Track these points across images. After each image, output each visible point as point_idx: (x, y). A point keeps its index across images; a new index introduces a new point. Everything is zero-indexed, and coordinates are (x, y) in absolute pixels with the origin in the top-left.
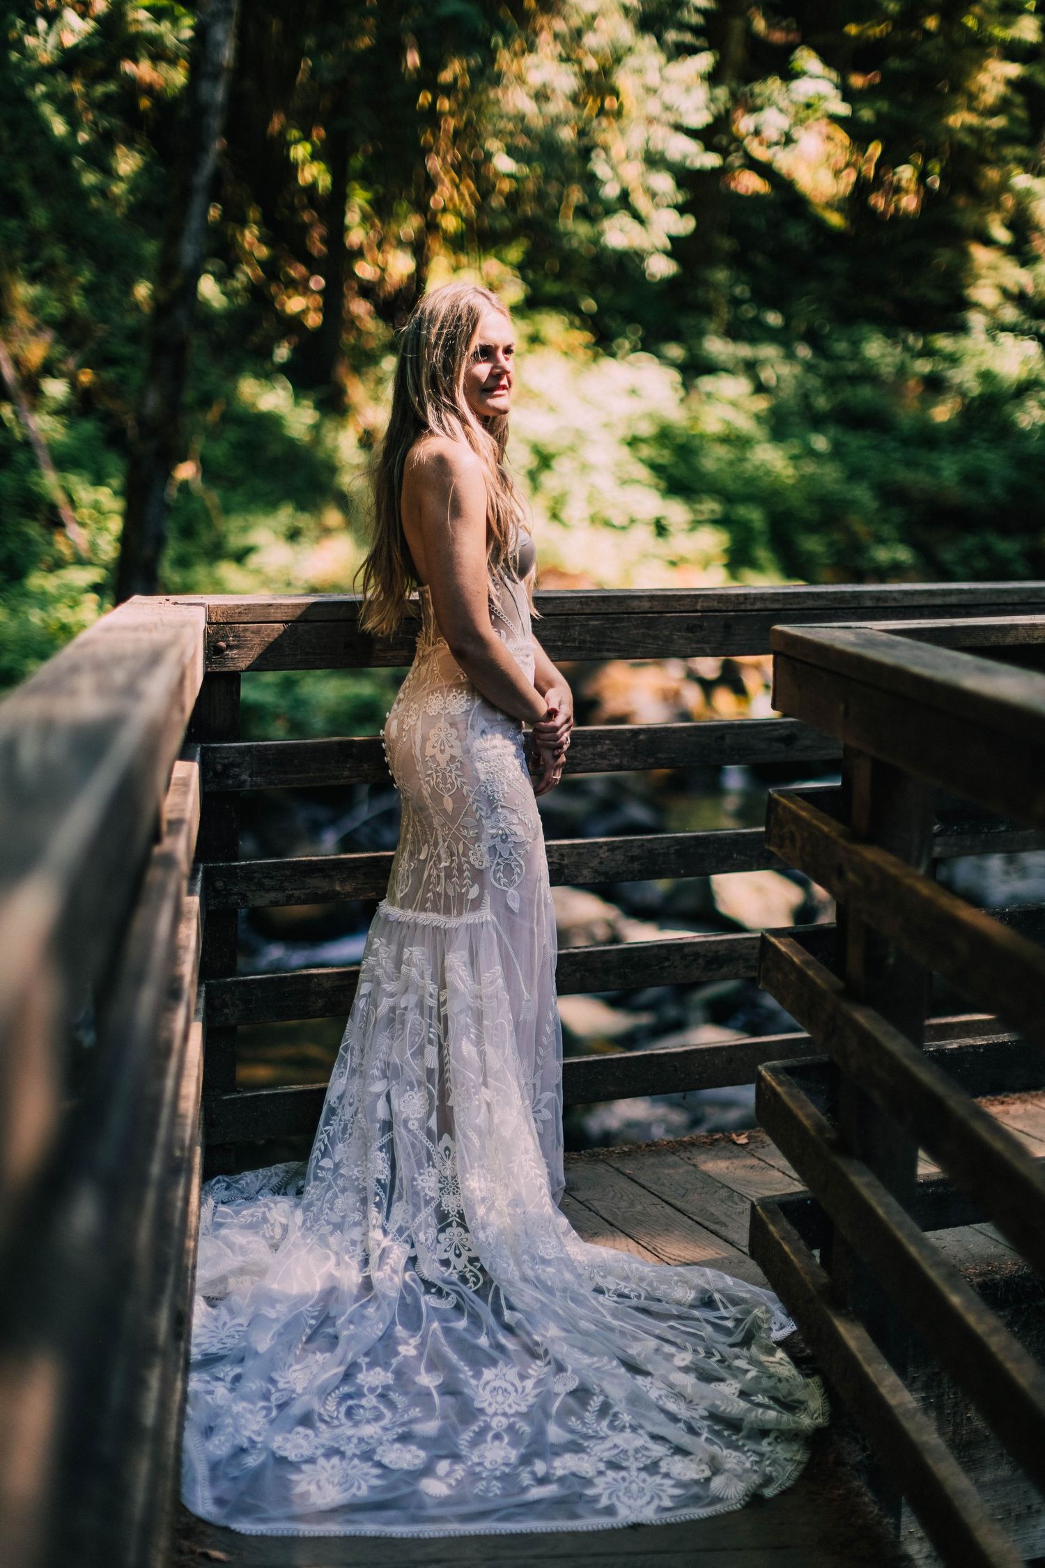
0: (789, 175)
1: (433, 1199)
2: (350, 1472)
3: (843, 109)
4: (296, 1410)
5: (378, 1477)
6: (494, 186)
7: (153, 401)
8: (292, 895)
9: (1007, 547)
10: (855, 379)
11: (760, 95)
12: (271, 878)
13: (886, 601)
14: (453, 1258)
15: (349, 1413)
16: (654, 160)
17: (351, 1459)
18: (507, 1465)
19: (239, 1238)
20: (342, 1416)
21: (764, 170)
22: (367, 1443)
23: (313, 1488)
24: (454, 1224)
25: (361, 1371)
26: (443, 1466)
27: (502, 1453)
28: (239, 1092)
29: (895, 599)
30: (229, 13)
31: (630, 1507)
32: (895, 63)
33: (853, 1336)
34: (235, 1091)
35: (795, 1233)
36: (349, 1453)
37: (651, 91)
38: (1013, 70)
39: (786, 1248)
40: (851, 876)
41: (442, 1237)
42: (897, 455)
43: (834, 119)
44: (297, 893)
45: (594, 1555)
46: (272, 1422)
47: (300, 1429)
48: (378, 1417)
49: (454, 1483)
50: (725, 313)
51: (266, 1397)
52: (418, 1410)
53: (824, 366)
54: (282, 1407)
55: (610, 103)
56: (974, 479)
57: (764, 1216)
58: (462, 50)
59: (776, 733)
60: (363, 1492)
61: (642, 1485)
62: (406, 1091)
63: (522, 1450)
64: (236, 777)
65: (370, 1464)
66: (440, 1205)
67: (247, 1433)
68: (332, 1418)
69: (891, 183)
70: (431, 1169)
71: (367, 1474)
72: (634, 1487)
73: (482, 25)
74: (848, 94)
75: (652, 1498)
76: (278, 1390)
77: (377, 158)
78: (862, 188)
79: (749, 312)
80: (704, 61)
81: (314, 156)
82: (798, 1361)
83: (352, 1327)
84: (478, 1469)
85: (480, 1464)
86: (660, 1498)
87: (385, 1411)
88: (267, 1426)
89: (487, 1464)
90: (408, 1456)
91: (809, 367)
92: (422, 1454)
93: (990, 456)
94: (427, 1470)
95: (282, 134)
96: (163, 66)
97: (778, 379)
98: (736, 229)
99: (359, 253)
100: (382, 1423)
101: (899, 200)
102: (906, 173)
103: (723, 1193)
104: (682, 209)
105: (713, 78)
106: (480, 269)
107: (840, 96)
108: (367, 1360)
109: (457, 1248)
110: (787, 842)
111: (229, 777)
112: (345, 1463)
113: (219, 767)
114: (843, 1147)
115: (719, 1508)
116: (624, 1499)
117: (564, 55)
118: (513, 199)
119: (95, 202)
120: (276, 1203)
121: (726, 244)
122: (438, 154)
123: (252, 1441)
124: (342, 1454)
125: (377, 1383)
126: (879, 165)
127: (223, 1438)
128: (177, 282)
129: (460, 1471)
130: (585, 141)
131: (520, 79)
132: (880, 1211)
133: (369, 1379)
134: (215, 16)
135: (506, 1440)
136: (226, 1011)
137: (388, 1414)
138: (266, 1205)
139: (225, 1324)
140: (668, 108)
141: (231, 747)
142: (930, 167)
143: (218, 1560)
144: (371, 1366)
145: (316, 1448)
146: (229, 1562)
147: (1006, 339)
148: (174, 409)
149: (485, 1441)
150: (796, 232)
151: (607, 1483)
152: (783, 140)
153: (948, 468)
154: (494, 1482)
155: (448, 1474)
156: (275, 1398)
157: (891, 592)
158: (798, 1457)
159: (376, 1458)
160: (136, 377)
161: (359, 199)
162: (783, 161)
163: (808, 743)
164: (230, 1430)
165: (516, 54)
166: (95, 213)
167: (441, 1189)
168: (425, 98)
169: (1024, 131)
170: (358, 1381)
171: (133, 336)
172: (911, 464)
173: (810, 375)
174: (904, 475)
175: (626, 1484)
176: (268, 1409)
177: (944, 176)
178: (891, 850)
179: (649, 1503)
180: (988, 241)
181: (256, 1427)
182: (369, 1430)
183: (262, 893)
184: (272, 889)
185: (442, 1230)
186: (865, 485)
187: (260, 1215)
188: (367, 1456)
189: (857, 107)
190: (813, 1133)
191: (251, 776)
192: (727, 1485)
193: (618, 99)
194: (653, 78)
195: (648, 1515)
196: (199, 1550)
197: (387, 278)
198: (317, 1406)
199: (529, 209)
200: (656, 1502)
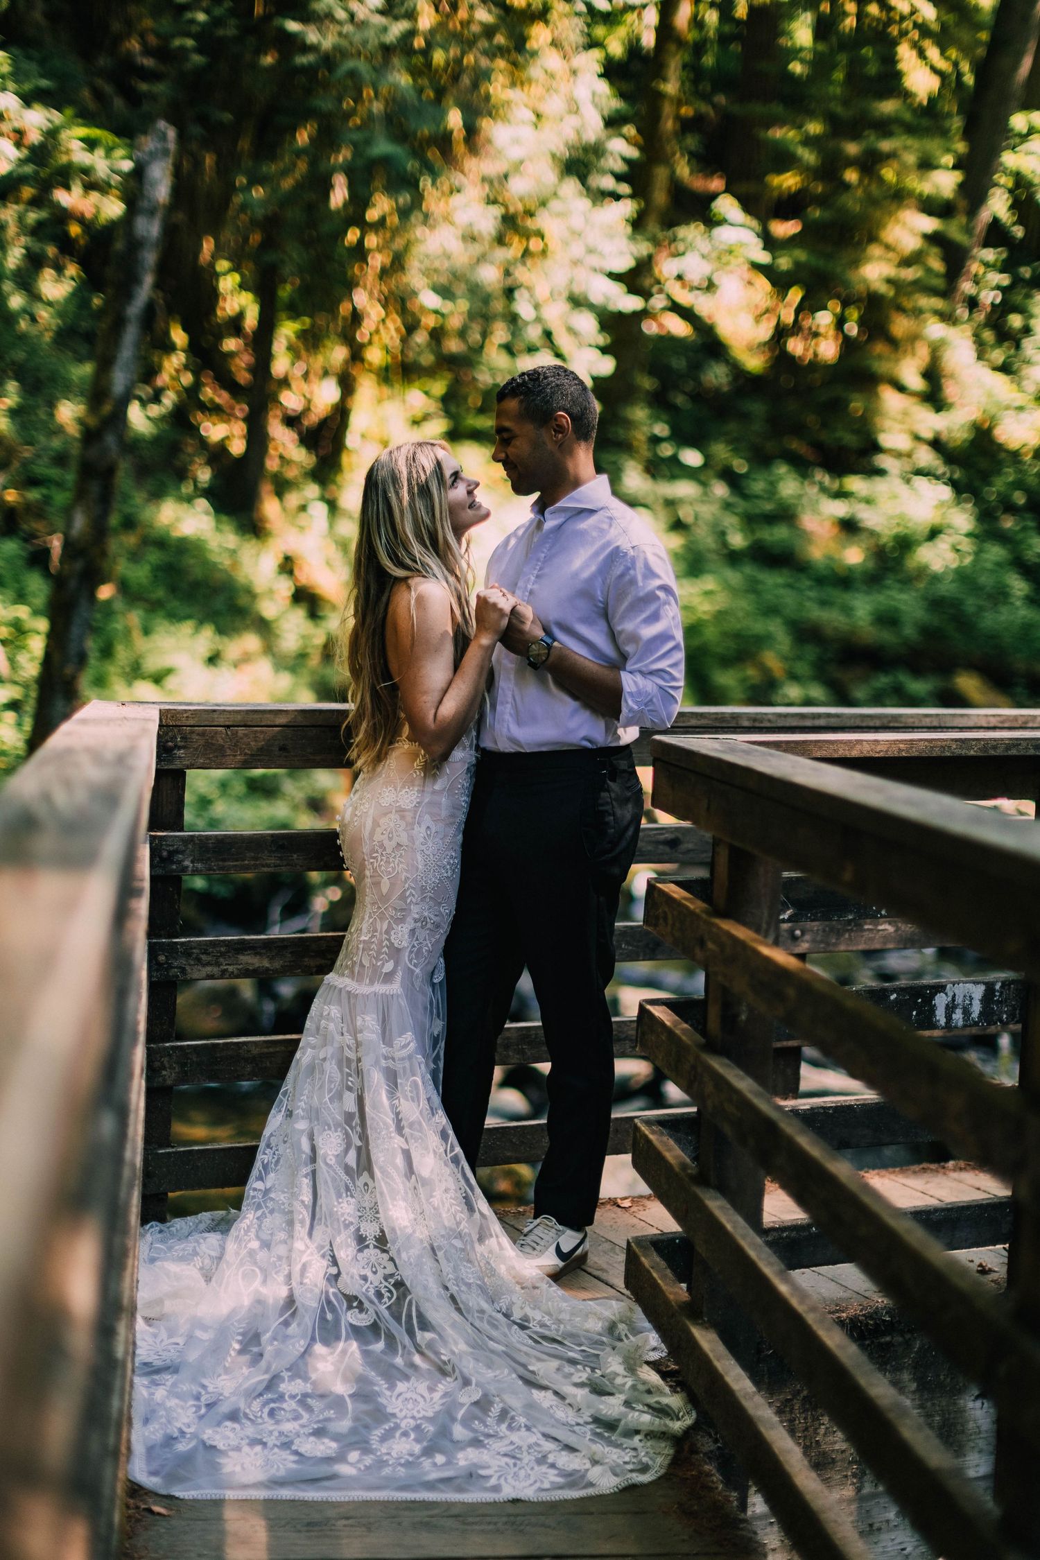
0: (710, 318)
1: (352, 1223)
2: (271, 1457)
3: (764, 258)
4: (224, 1408)
5: (294, 1462)
6: (419, 321)
7: (80, 522)
8: (226, 970)
9: (918, 687)
10: (771, 519)
11: (683, 240)
12: (209, 954)
13: (762, 722)
14: (369, 1274)
15: (272, 1413)
16: (577, 302)
17: (272, 1449)
18: (411, 1455)
19: (173, 1267)
20: (265, 1415)
21: (686, 313)
22: (286, 1436)
23: (238, 1469)
24: (371, 1246)
25: (283, 1380)
26: (354, 1456)
27: (408, 1447)
28: (173, 1147)
29: (769, 721)
30: (166, 152)
31: (514, 1487)
32: (816, 213)
33: (707, 1340)
34: (169, 1146)
35: (663, 1264)
36: (270, 1444)
37: (576, 234)
38: (929, 224)
39: (655, 1275)
40: (710, 945)
41: (360, 1256)
42: (812, 594)
43: (756, 267)
44: (231, 968)
45: (483, 1516)
46: (201, 1417)
47: (228, 1423)
48: (297, 1417)
49: (363, 1468)
50: (644, 451)
51: (198, 1398)
52: (332, 1412)
53: (742, 505)
54: (210, 1406)
55: (535, 244)
56: (887, 619)
57: (637, 1250)
58: (392, 188)
59: (662, 837)
60: (282, 1473)
61: (529, 1472)
62: (325, 1130)
63: (425, 1444)
64: (180, 862)
65: (288, 1452)
66: (358, 1229)
67: (178, 1425)
68: (256, 1417)
69: (810, 328)
70: (349, 1198)
71: (285, 1460)
72: (522, 1473)
73: (411, 165)
74: (769, 242)
75: (535, 1482)
76: (208, 1393)
77: (305, 291)
78: (781, 333)
79: (666, 450)
80: (627, 208)
81: (243, 286)
82: (664, 1375)
83: (276, 1343)
84: (385, 1458)
85: (389, 1454)
86: (542, 1482)
87: (303, 1413)
88: (196, 1421)
89: (394, 1454)
90: (322, 1447)
91: (727, 506)
92: (334, 1445)
93: (904, 597)
94: (340, 1458)
95: (212, 265)
96: (95, 196)
97: (696, 518)
98: (657, 369)
99: (285, 382)
100: (301, 1422)
101: (817, 345)
102: (824, 319)
103: (607, 1246)
104: (604, 350)
105: (637, 224)
106: (404, 401)
107: (761, 245)
108: (290, 1374)
109: (373, 1266)
110: (661, 921)
111: (173, 863)
112: (266, 1452)
113: (165, 854)
114: (702, 1179)
115: (590, 1491)
116: (510, 1480)
117: (492, 197)
118: (437, 335)
119: (23, 325)
120: (205, 1239)
121: (647, 383)
122: (365, 288)
123: (182, 1433)
124: (264, 1444)
125: (297, 1391)
126: (798, 311)
127: (157, 1427)
128: (107, 408)
129: (368, 1460)
130: (509, 282)
131: (447, 219)
132: (729, 1227)
133: (290, 1388)
134: (153, 155)
135: (413, 1436)
136: (164, 1073)
137: (306, 1415)
138: (197, 1241)
139: (162, 1341)
140: (591, 251)
141: (176, 836)
142: (847, 312)
143: (159, 1514)
144: (292, 1378)
145: (242, 1439)
146: (169, 1516)
147: (920, 482)
148: (100, 531)
149: (394, 1437)
150: (717, 375)
151: (499, 1466)
152: (706, 284)
153: (863, 608)
154: (399, 1468)
155: (359, 1461)
156: (204, 1399)
157: (766, 714)
158: (666, 1452)
159: (294, 1448)
160: (61, 498)
161: (287, 331)
162: (703, 305)
163: (690, 846)
164: (163, 1420)
165: (443, 193)
166: (23, 337)
167: (360, 1217)
168: (352, 235)
169: (939, 283)
170: (281, 1389)
171: (60, 459)
172: (824, 603)
173: (727, 513)
174: (816, 614)
175: (516, 1469)
176: (199, 1408)
177: (862, 323)
178: (745, 924)
179: (531, 1485)
180: (901, 388)
181: (186, 1420)
182: (289, 1427)
183: (199, 967)
184: (209, 964)
185: (360, 1250)
186: (778, 621)
187: (191, 1249)
188: (286, 1445)
189: (777, 254)
190: (677, 1169)
191: (192, 862)
192: (602, 1475)
193: (543, 240)
194: (577, 222)
195: (528, 1492)
196: (143, 1506)
197: (312, 408)
198: (242, 1405)
199: (453, 346)
200: (538, 1485)
